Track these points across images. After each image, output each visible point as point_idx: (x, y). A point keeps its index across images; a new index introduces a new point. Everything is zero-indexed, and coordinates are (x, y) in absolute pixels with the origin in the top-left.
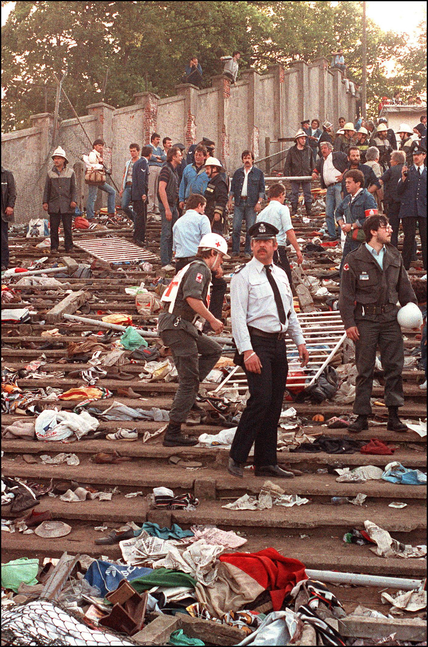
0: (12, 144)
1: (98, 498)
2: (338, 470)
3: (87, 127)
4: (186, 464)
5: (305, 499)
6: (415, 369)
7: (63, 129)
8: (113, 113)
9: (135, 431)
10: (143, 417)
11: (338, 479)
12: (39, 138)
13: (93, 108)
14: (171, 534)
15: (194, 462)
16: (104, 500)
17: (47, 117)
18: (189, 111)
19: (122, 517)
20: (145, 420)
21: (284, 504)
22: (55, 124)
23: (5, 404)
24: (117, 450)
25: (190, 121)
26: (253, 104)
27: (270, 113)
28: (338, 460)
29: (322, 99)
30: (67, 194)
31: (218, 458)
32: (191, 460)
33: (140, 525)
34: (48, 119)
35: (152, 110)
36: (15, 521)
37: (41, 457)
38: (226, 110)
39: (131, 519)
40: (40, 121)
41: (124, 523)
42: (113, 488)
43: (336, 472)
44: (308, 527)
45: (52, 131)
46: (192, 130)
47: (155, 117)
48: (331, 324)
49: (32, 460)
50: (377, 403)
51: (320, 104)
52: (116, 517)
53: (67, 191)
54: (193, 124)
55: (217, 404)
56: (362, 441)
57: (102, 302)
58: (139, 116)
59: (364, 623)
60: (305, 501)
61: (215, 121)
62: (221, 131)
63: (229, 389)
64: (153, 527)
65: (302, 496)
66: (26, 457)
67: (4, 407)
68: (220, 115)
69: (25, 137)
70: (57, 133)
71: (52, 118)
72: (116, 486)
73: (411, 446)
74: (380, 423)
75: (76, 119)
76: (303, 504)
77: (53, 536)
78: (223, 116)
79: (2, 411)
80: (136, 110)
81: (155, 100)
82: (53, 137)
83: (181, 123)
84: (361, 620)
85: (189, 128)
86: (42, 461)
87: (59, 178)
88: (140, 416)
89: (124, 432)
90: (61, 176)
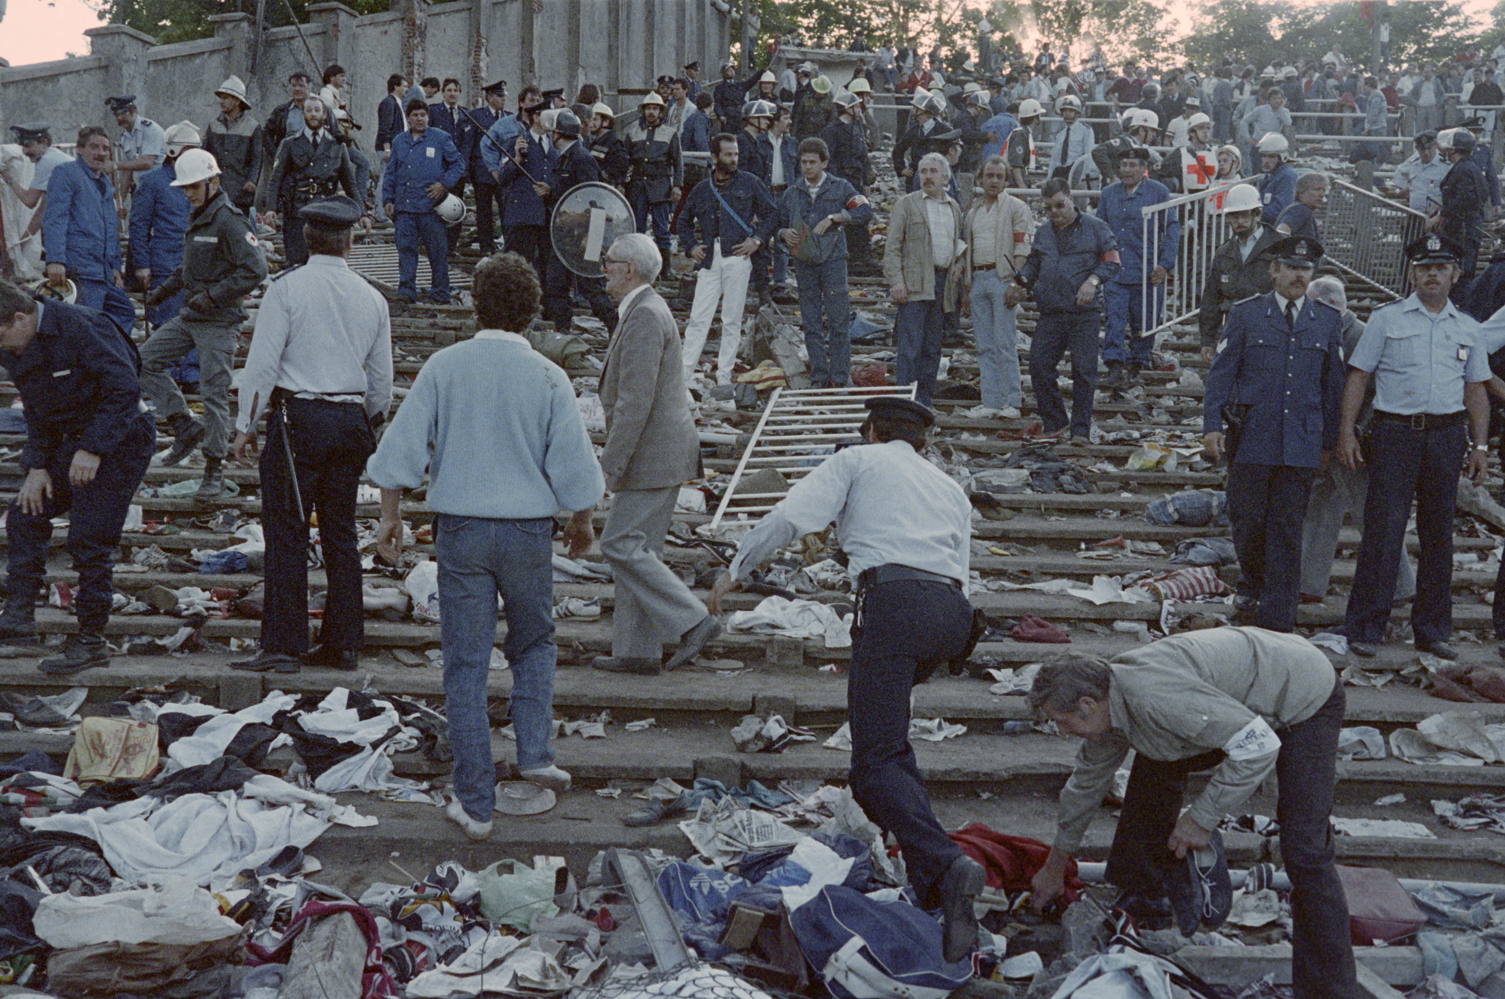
0: (179, 65)
1: (577, 732)
2: (994, 672)
3: (313, 43)
4: (714, 664)
5: (959, 726)
6: (1029, 491)
7: (270, 43)
8: (355, 22)
9: (595, 603)
10: (593, 575)
11: (994, 688)
12: (227, 58)
13: (320, 12)
14: (751, 800)
15: (726, 661)
16: (592, 738)
17: (242, 20)
18: (478, 32)
19: (648, 770)
20: (596, 580)
21: (925, 737)
22: (257, 35)
23: (314, 550)
24: (578, 638)
25: (478, 47)
26: (578, 26)
27: (602, 45)
28: (988, 653)
29: (681, 29)
30: (238, 167)
31: (769, 653)
32: (721, 656)
33: (687, 783)
34: (245, 25)
35: (418, 22)
36: (437, 783)
37: (427, 653)
38: (536, 33)
39: (664, 772)
40: (229, 26)
41: (652, 781)
42: (599, 714)
43: (990, 674)
44: (996, 778)
45: (253, 47)
46: (482, 64)
47: (423, 35)
48: (849, 411)
49: (412, 659)
50: (994, 549)
51: (678, 37)
52: (635, 769)
53: (239, 161)
54: (483, 54)
55: (724, 551)
56: (1007, 618)
57: (412, 359)
58: (396, 30)
59: (1215, 959)
60: (960, 729)
61: (516, 50)
62: (527, 68)
63: (733, 523)
64: (714, 787)
65: (953, 721)
66: (402, 655)
67: (311, 554)
68: (526, 42)
69: (203, 53)
70: (261, 50)
71: (253, 23)
72: (603, 708)
73: (1089, 626)
74: (1017, 586)
75: (293, 28)
76: (957, 736)
77: (531, 812)
78: (531, 43)
79: (310, 564)
80: (391, 22)
81: (425, 6)
82: (254, 59)
83: (464, 50)
84: (1206, 954)
85: (477, 60)
86: (431, 661)
87: (228, 136)
88: (586, 573)
89: (575, 605)
90: (231, 132)
